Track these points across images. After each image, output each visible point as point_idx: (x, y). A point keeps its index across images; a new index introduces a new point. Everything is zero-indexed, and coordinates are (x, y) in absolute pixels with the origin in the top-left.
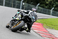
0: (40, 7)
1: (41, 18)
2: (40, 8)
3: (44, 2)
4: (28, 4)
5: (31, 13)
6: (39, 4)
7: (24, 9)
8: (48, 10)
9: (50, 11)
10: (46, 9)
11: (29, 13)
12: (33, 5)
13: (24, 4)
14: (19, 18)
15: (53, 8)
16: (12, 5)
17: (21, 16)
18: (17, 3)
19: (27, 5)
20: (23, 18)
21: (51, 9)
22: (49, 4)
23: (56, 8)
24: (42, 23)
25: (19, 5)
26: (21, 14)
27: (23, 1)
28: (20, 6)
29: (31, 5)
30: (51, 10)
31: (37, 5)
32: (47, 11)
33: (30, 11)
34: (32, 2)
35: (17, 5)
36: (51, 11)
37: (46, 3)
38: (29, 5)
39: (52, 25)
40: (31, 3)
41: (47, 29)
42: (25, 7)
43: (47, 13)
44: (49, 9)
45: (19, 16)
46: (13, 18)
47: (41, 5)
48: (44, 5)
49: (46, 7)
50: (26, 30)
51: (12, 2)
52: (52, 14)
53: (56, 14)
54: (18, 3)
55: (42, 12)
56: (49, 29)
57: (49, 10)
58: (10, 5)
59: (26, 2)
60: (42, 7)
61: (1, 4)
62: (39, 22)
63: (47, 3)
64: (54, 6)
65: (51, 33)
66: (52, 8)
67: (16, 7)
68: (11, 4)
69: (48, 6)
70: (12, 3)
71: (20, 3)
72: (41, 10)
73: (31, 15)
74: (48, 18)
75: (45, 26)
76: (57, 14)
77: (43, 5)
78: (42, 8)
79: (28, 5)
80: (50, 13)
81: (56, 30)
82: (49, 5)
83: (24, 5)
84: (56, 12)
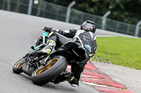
0: (77, 9)
2: (76, 11)
4: (46, 2)
6: (74, 3)
7: (38, 13)
9: (101, 20)
10: (91, 15)
12: (60, 4)
13: (36, 2)
14: (50, 50)
15: (109, 13)
16: (9, 6)
17: (55, 44)
19: (45, 5)
20: (60, 49)
21: (102, 15)
22: (98, 2)
23: (115, 13)
25: (25, 5)
26: (55, 37)
28: (27, 7)
29: (54, 5)
30: (102, 18)
31: (69, 4)
35: (21, 6)
36: (104, 19)
38: (51, 4)
39: (106, 53)
41: (94, 62)
42: (39, 9)
44: (98, 15)
45: (51, 44)
46: (33, 48)
48: (87, 5)
49: (92, 10)
52: (105, 27)
53: (115, 27)
60: (81, 9)
64: (110, 7)
65: (104, 71)
66: (104, 14)
67: (17, 9)
69: (96, 8)
72: (79, 17)
76: (117, 26)
77: (83, 5)
78: (80, 12)
79: (47, 5)
80: (101, 23)
81: (117, 64)
82: (98, 4)
83: (36, 5)
84: (114, 21)
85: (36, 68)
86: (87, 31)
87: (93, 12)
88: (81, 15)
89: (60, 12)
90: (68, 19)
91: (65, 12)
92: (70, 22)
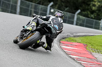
0: (81, 15)
1: (84, 34)
2: (81, 17)
3: (89, 8)
5: (53, 19)
6: (79, 11)
8: (94, 20)
10: (91, 19)
11: (50, 20)
12: (69, 12)
13: (52, 11)
18: (41, 8)
20: (38, 27)
22: (97, 10)
24: (85, 43)
27: (51, 7)
28: (46, 14)
30: (100, 21)
31: (76, 12)
32: (94, 23)
33: (52, 17)
34: (67, 7)
37: (91, 9)
40: (66, 9)
41: (94, 53)
43: (94, 26)
44: (97, 19)
47: (84, 13)
48: (89, 13)
49: (92, 16)
50: (44, 47)
51: (31, 8)
54: (43, 9)
55: (85, 24)
56: (97, 54)
57: (98, 21)
58: (29, 12)
59: (56, 7)
61: (14, 11)
62: (80, 41)
63: (94, 8)
65: (100, 59)
68: (31, 11)
69: (95, 14)
70: (33, 10)
71: (47, 9)
72: (83, 21)
73: (52, 23)
74: (95, 36)
75: (89, 48)
77: (86, 13)
82: (97, 12)
83: (52, 13)
85: (22, 39)
86: (57, 17)
87: (93, 17)
88: (85, 19)
89: (69, 18)
90: (75, 23)
91: (73, 17)
92: (77, 25)
